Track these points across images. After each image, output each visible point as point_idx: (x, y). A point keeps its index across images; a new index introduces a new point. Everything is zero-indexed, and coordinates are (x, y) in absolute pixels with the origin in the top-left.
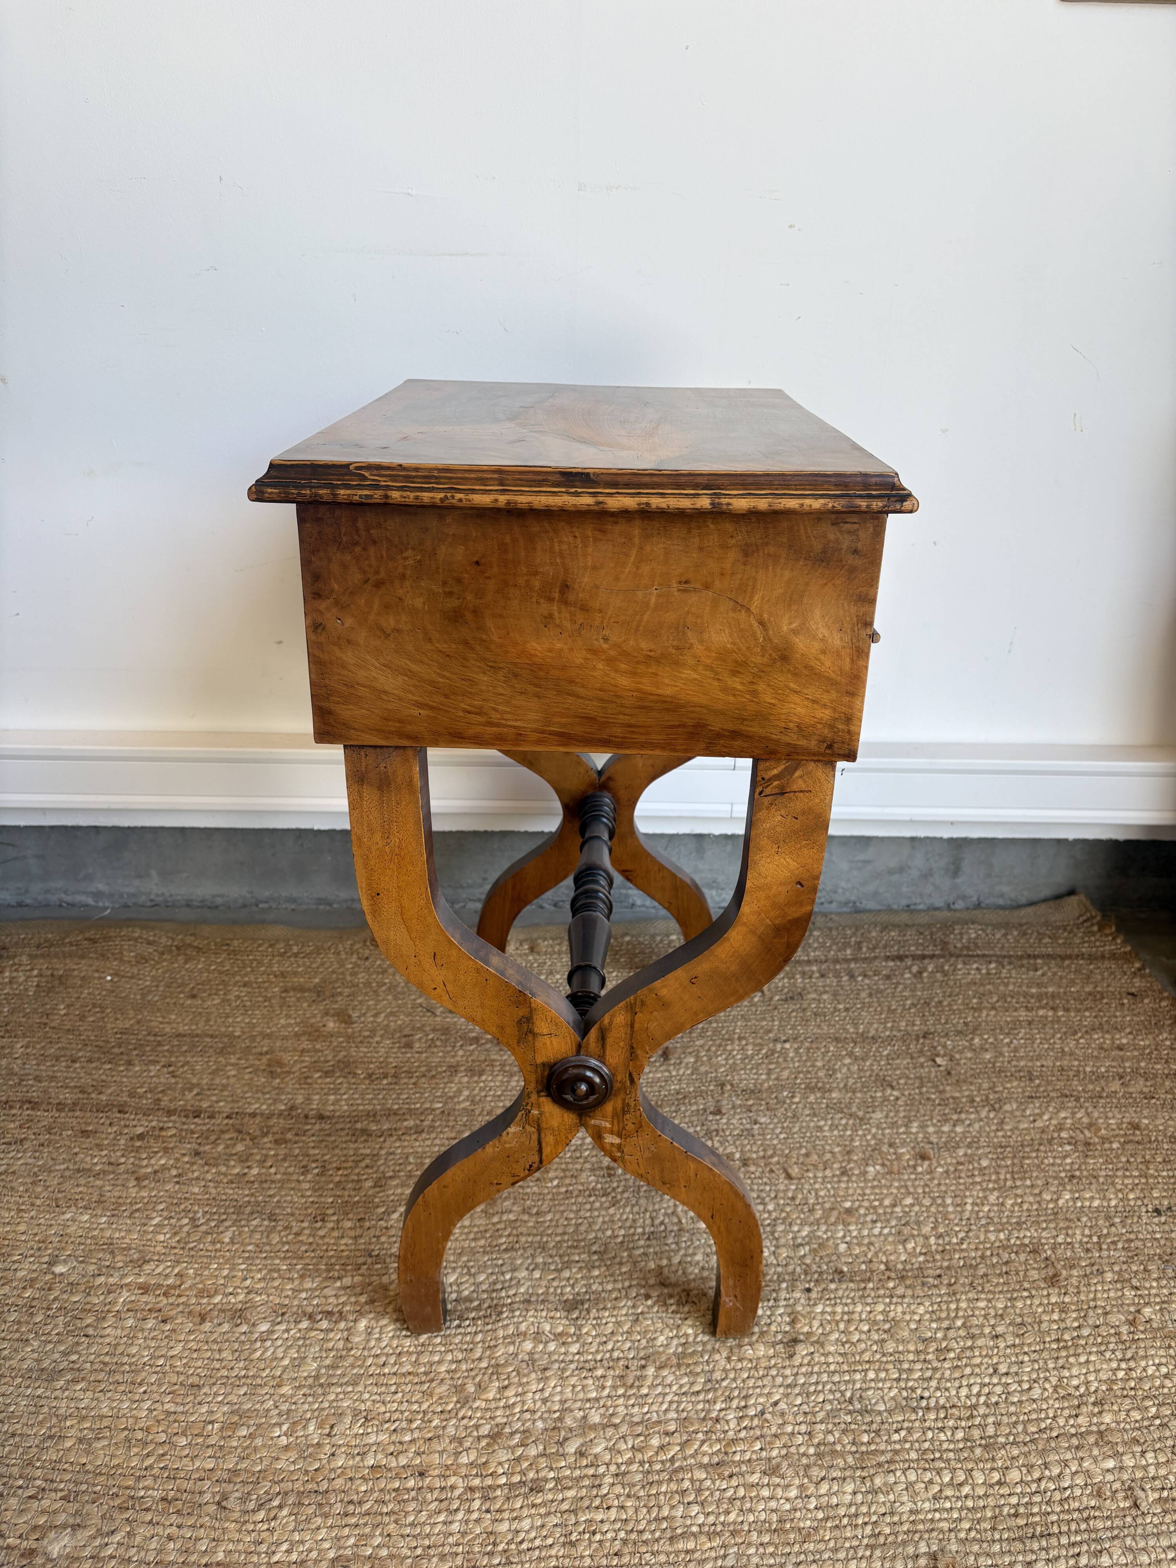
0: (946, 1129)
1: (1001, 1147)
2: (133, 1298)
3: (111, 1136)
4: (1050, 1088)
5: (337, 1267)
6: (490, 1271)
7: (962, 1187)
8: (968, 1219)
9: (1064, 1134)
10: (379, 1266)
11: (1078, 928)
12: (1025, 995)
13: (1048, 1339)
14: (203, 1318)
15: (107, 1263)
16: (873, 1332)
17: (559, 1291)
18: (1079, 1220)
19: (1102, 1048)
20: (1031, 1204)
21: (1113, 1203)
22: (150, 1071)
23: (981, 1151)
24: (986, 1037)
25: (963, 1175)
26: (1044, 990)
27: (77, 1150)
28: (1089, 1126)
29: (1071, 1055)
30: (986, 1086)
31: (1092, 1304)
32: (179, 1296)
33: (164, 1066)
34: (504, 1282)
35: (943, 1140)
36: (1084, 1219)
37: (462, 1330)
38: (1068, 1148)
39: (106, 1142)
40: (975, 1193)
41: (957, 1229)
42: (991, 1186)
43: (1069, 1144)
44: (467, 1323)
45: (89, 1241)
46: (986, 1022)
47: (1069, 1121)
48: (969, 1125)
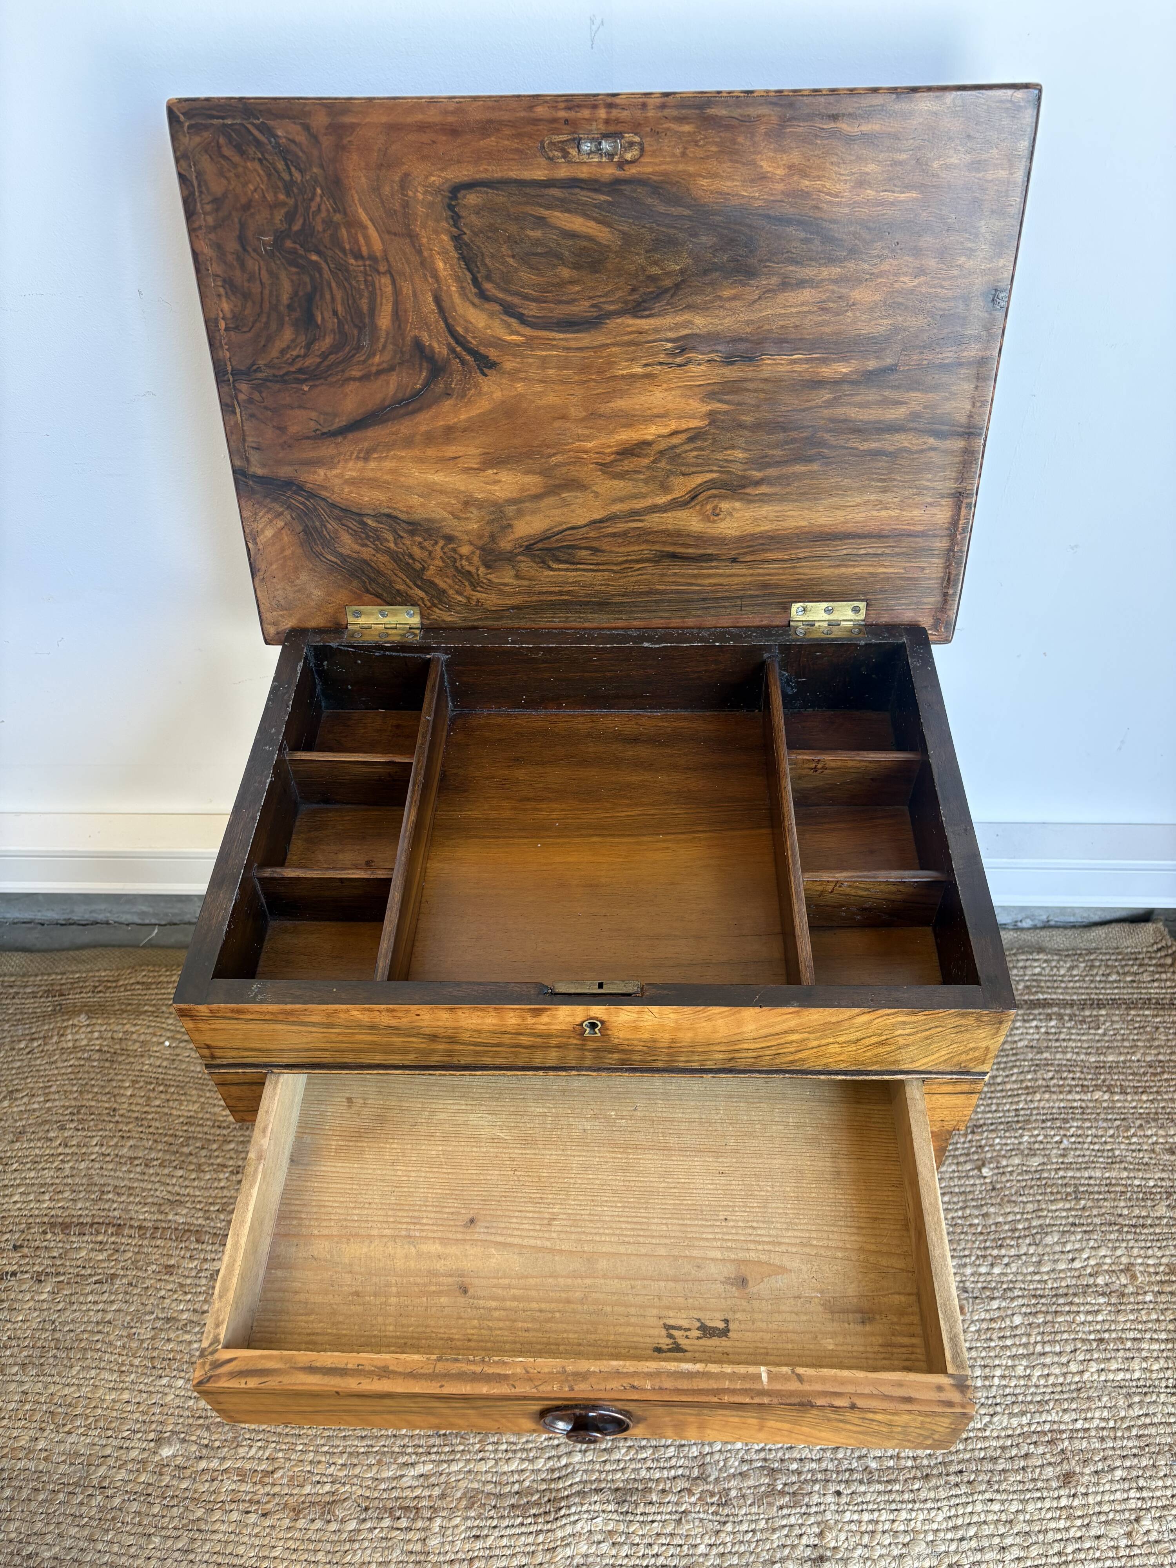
0: (983, 1270)
1: (1034, 1296)
2: (233, 1487)
3: (193, 1274)
4: (1095, 1212)
5: (410, 1450)
6: (547, 1455)
7: (992, 1354)
8: (994, 1397)
9: (1100, 1280)
10: (447, 1449)
11: (1150, 958)
12: (1083, 1066)
13: (1051, 1552)
14: (297, 1512)
15: (206, 1442)
16: (893, 1546)
17: (610, 1478)
18: (1100, 1400)
19: (1153, 1151)
20: (1056, 1376)
21: (1137, 1375)
22: (220, 1180)
23: (1016, 1303)
24: (1036, 1132)
25: (995, 1336)
26: (1102, 1058)
27: (163, 1293)
28: (1128, 1269)
29: (1121, 1162)
30: (1030, 1207)
31: (1097, 1509)
32: (274, 1485)
33: (232, 1172)
34: (560, 1469)
35: (980, 1285)
36: (1105, 1399)
37: (523, 1529)
38: (1102, 1300)
39: (189, 1281)
40: (1004, 1362)
41: (982, 1411)
42: (1020, 1351)
43: (1103, 1294)
44: (529, 1520)
45: (186, 1413)
46: (1038, 1108)
47: (1108, 1260)
48: (1006, 1265)
